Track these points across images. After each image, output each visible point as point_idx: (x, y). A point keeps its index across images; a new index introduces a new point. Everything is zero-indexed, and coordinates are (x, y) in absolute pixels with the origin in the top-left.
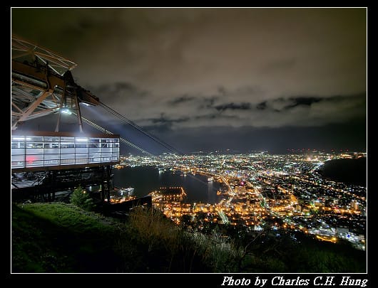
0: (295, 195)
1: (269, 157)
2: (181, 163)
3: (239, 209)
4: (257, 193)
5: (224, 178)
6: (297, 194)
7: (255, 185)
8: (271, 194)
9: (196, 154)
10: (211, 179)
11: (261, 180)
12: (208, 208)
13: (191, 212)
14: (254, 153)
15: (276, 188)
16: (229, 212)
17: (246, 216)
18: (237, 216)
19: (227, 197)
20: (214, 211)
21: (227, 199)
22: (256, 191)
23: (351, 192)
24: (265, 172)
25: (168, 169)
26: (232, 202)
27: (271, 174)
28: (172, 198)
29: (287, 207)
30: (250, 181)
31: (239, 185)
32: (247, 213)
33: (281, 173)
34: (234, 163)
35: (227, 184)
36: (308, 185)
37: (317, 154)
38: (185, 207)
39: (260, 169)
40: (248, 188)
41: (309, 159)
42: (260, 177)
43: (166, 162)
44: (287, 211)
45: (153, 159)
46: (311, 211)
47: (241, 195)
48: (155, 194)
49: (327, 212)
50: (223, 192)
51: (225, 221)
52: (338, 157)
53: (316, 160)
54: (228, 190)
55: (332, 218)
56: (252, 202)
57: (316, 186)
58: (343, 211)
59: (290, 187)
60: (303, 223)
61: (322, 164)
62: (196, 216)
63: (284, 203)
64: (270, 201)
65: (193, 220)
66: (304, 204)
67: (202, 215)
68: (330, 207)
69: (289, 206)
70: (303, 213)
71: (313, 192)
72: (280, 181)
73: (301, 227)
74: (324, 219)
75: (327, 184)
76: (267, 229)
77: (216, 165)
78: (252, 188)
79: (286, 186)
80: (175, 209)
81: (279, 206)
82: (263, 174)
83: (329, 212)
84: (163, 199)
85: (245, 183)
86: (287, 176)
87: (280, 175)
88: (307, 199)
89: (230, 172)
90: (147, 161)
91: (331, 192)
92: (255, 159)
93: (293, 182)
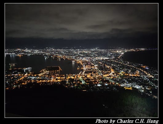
0: (113, 69)
1: (100, 50)
2: (57, 53)
3: (88, 76)
4: (96, 68)
5: (80, 61)
6: (114, 68)
7: (95, 64)
8: (102, 68)
9: (64, 49)
10: (73, 62)
11: (97, 62)
12: (74, 76)
13: (66, 79)
14: (93, 48)
15: (104, 65)
16: (84, 78)
17: (92, 79)
18: (88, 79)
19: (83, 70)
20: (77, 78)
21: (83, 72)
22: (96, 67)
23: (136, 67)
24: (99, 58)
25: (50, 56)
26: (85, 73)
27: (102, 59)
28: (55, 72)
29: (110, 74)
30: (92, 62)
31: (87, 64)
32: (93, 78)
33: (106, 58)
34: (84, 53)
35: (82, 64)
36: (118, 64)
37: (121, 49)
38: (62, 76)
39: (96, 57)
40: (92, 66)
41: (118, 52)
42: (97, 60)
43: (49, 52)
44: (110, 76)
45: (40, 51)
46: (120, 76)
47: (89, 69)
48: (45, 70)
49: (126, 76)
50: (80, 68)
51: (83, 82)
52: (130, 51)
53: (121, 52)
54: (82, 67)
55: (129, 78)
56: (95, 72)
57: (121, 64)
58: (133, 75)
59: (111, 65)
60: (118, 82)
61: (123, 54)
62: (68, 81)
63: (108, 73)
64: (102, 72)
65: (67, 83)
66: (117, 72)
67: (71, 80)
68: (128, 73)
69: (111, 74)
70: (117, 77)
71: (120, 67)
72: (106, 62)
73: (117, 83)
74: (126, 79)
75: (126, 63)
76: (103, 85)
77: (75, 54)
78: (93, 66)
79: (109, 64)
80: (57, 78)
81: (106, 74)
82: (98, 59)
83: (128, 76)
84: (49, 73)
85: (90, 63)
86: (108, 60)
87: (106, 59)
88: (118, 70)
89: (83, 58)
90: (36, 52)
91: (127, 66)
92: (93, 52)
93: (111, 62)
